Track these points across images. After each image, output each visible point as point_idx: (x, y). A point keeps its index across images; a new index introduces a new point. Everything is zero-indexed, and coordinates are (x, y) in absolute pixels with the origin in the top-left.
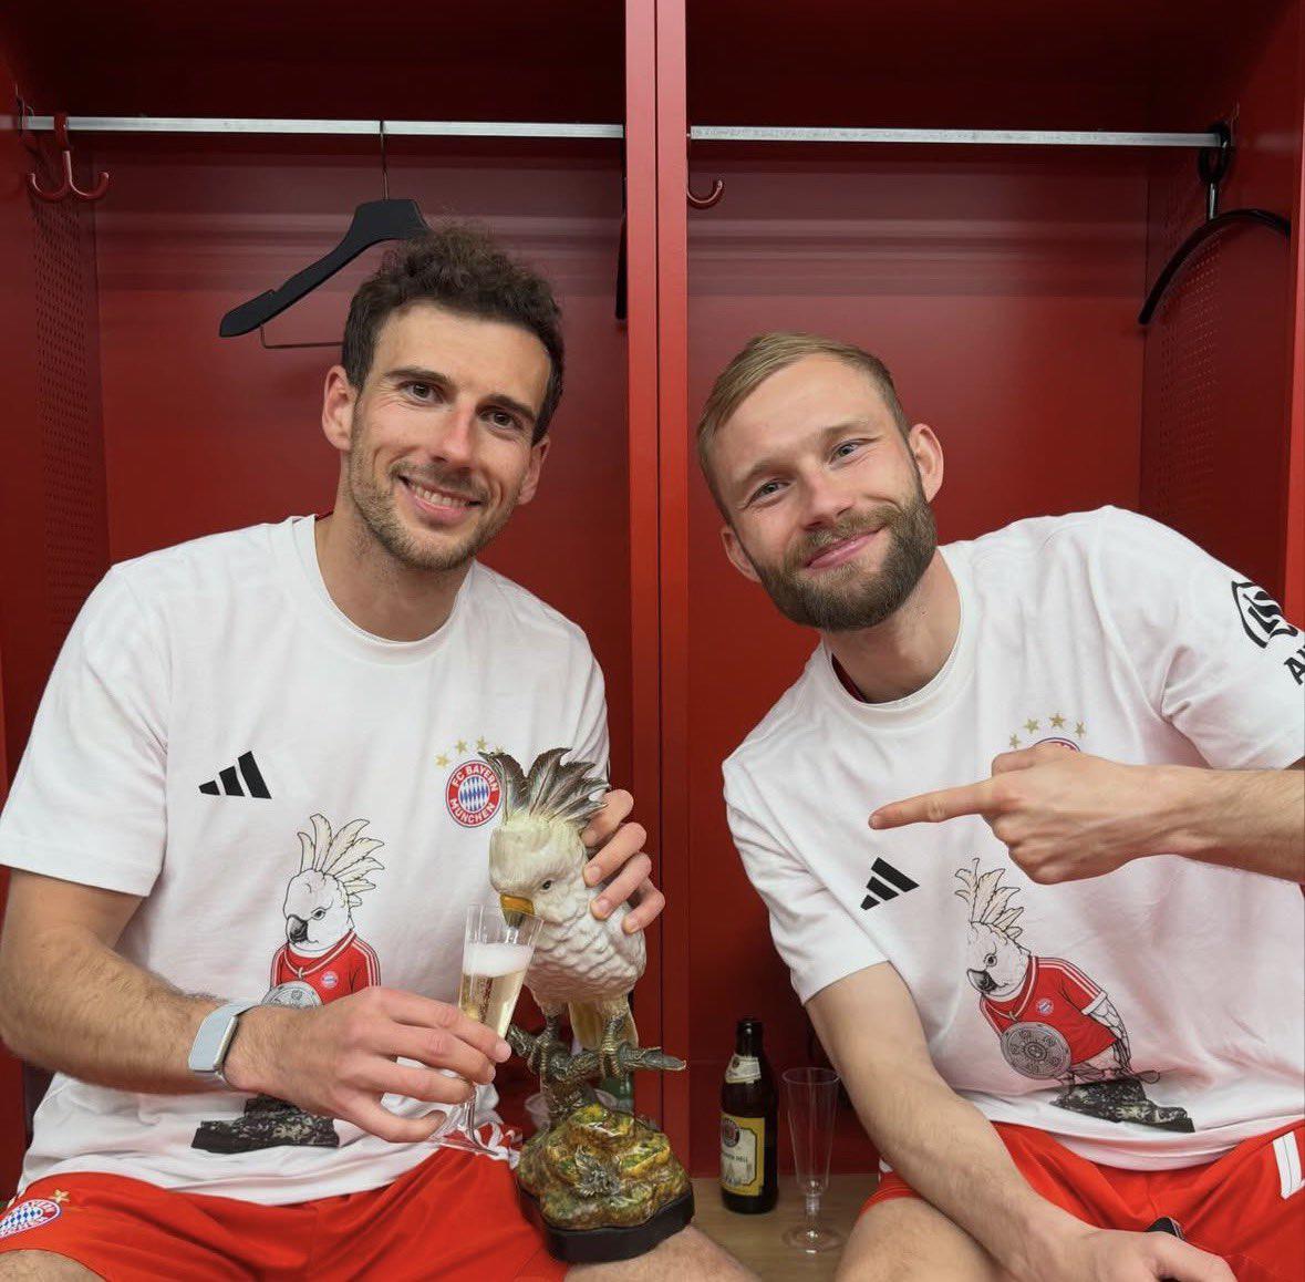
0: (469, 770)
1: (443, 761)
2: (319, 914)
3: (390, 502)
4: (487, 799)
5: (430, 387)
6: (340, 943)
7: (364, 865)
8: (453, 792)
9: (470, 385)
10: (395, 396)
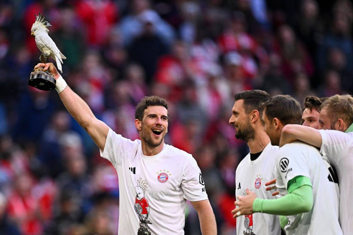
0: (162, 174)
1: (157, 173)
2: (139, 194)
3: (150, 135)
4: (165, 179)
5: (154, 116)
6: (143, 198)
7: (145, 187)
8: (159, 177)
9: (159, 115)
10: (149, 119)
